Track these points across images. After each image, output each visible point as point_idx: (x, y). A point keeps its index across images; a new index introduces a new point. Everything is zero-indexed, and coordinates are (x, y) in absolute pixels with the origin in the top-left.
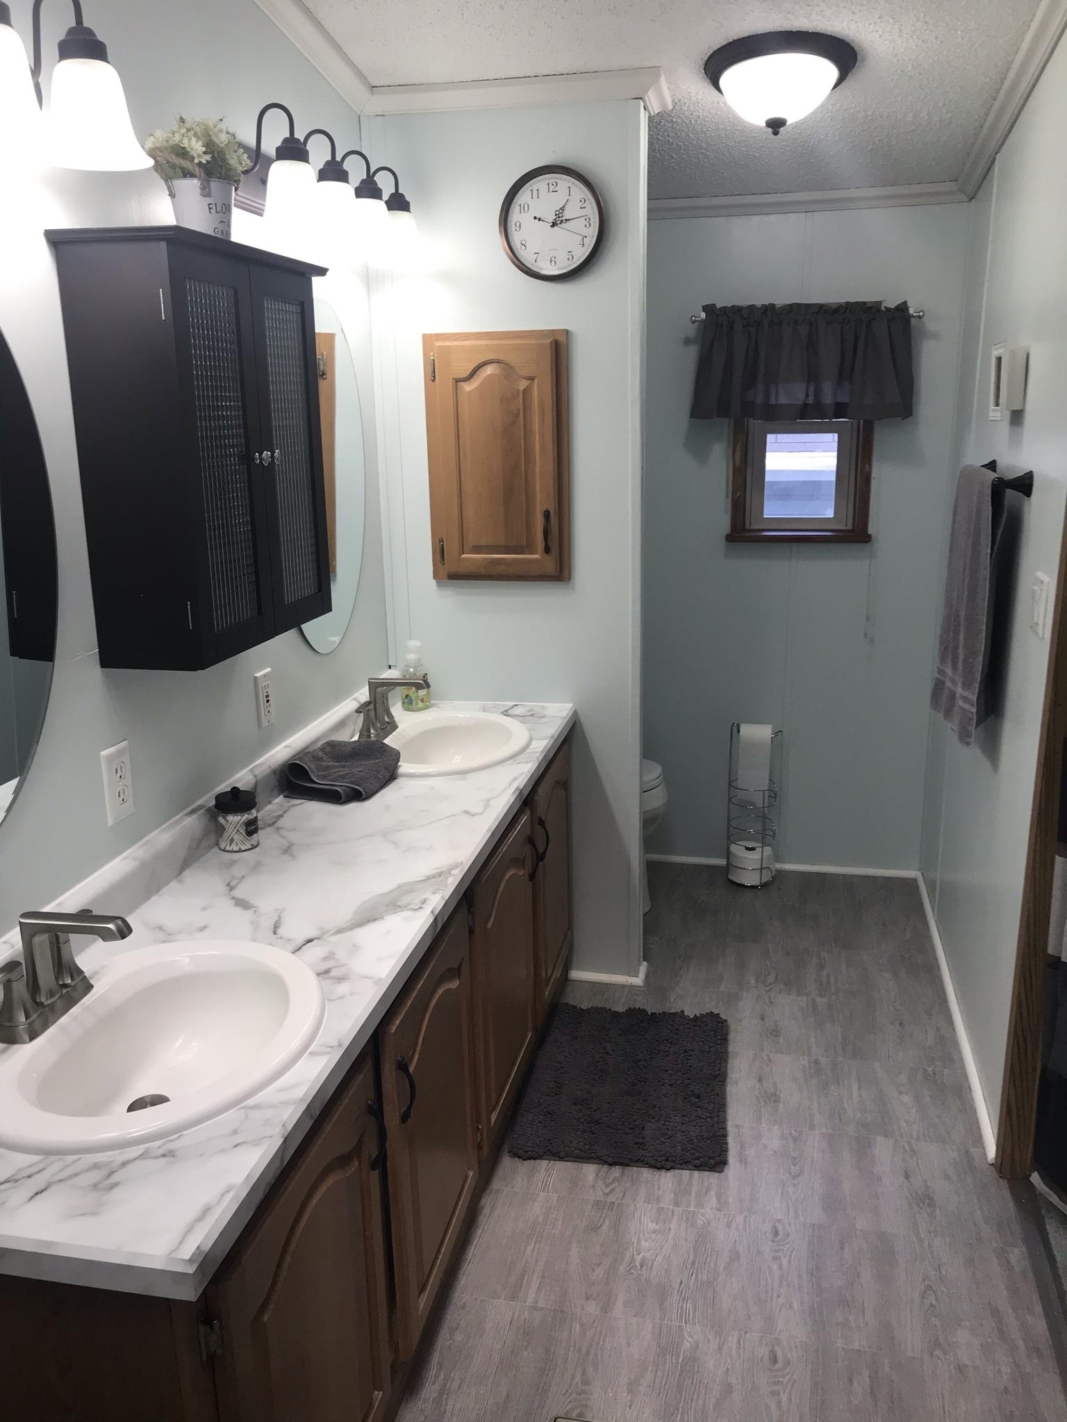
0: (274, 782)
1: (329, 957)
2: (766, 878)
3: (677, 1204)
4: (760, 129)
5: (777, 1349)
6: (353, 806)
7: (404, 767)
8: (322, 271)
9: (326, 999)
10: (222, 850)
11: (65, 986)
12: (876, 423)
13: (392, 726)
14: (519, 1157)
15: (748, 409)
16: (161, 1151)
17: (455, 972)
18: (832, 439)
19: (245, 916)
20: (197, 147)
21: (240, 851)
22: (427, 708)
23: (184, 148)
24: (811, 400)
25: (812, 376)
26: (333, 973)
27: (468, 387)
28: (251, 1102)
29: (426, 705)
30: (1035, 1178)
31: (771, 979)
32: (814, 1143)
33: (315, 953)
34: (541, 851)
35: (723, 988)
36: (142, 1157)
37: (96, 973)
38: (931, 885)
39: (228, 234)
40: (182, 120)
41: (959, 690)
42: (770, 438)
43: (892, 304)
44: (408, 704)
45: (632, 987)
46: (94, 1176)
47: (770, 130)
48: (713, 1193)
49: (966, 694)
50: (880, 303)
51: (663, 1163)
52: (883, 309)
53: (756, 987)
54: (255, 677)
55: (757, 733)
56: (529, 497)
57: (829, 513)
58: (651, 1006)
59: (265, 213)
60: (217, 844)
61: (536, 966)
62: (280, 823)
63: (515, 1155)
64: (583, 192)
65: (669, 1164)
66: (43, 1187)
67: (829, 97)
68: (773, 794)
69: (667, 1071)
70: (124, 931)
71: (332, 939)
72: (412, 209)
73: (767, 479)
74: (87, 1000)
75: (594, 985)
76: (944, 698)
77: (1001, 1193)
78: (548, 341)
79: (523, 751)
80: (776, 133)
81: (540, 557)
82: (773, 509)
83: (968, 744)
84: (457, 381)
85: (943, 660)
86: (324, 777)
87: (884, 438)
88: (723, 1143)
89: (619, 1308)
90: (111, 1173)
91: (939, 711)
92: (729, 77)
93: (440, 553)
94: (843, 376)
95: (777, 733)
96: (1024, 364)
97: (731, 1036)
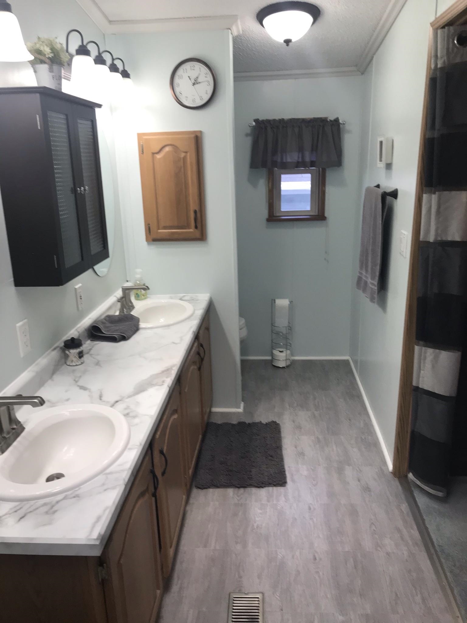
0: (86, 334)
1: (128, 408)
2: (288, 363)
3: (268, 501)
4: (281, 44)
5: (316, 554)
6: (122, 343)
7: (142, 325)
8: (100, 106)
9: (130, 426)
10: (68, 365)
11: (13, 429)
12: (327, 169)
13: (132, 307)
14: (200, 488)
15: (274, 164)
16: (73, 495)
17: (175, 411)
18: (309, 176)
19: (85, 393)
20: (47, 50)
21: (77, 365)
22: (145, 298)
23: (41, 51)
24: (300, 160)
25: (301, 150)
26: (131, 414)
27: (158, 156)
28: (108, 471)
29: (145, 297)
30: (411, 476)
31: (295, 405)
32: (321, 472)
33: (120, 406)
34: (202, 356)
35: (276, 410)
36: (65, 498)
37: (25, 422)
38: (356, 362)
39: (61, 89)
40: (39, 38)
41: (369, 280)
42: (283, 176)
43: (332, 119)
44: (138, 297)
45: (239, 413)
46: (45, 509)
47: (285, 44)
48: (283, 496)
49: (372, 282)
50: (327, 118)
51: (261, 485)
52: (329, 120)
53: (290, 409)
54: (75, 289)
55: (282, 303)
56: (187, 204)
57: (308, 208)
58: (248, 421)
59: (71, 80)
60: (66, 363)
61: (202, 407)
62: (92, 352)
63: (198, 488)
64: (206, 70)
65: (263, 485)
66: (23, 515)
67: (310, 30)
68: (290, 328)
69: (257, 447)
70: (42, 402)
71: (127, 400)
72: (131, 76)
73: (282, 193)
74: (23, 434)
75: (222, 413)
76: (362, 284)
77: (396, 483)
78: (193, 136)
79: (192, 315)
80: (288, 45)
81: (193, 231)
82: (285, 207)
83: (374, 302)
84: (153, 154)
85: (361, 268)
86: (108, 331)
87: (330, 176)
88: (284, 474)
89: (250, 545)
90: (53, 507)
91: (360, 290)
92: (267, 21)
93: (149, 230)
94: (314, 149)
95: (291, 302)
96: (391, 144)
97: (282, 430)
